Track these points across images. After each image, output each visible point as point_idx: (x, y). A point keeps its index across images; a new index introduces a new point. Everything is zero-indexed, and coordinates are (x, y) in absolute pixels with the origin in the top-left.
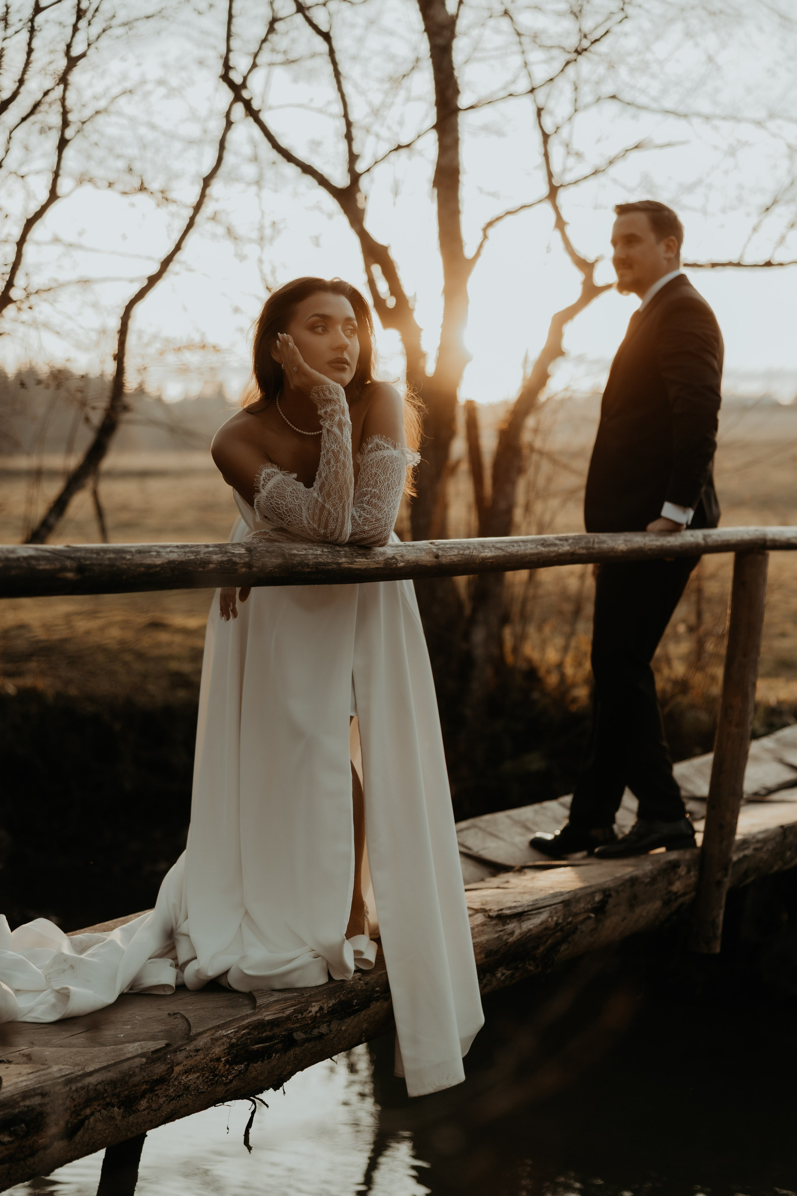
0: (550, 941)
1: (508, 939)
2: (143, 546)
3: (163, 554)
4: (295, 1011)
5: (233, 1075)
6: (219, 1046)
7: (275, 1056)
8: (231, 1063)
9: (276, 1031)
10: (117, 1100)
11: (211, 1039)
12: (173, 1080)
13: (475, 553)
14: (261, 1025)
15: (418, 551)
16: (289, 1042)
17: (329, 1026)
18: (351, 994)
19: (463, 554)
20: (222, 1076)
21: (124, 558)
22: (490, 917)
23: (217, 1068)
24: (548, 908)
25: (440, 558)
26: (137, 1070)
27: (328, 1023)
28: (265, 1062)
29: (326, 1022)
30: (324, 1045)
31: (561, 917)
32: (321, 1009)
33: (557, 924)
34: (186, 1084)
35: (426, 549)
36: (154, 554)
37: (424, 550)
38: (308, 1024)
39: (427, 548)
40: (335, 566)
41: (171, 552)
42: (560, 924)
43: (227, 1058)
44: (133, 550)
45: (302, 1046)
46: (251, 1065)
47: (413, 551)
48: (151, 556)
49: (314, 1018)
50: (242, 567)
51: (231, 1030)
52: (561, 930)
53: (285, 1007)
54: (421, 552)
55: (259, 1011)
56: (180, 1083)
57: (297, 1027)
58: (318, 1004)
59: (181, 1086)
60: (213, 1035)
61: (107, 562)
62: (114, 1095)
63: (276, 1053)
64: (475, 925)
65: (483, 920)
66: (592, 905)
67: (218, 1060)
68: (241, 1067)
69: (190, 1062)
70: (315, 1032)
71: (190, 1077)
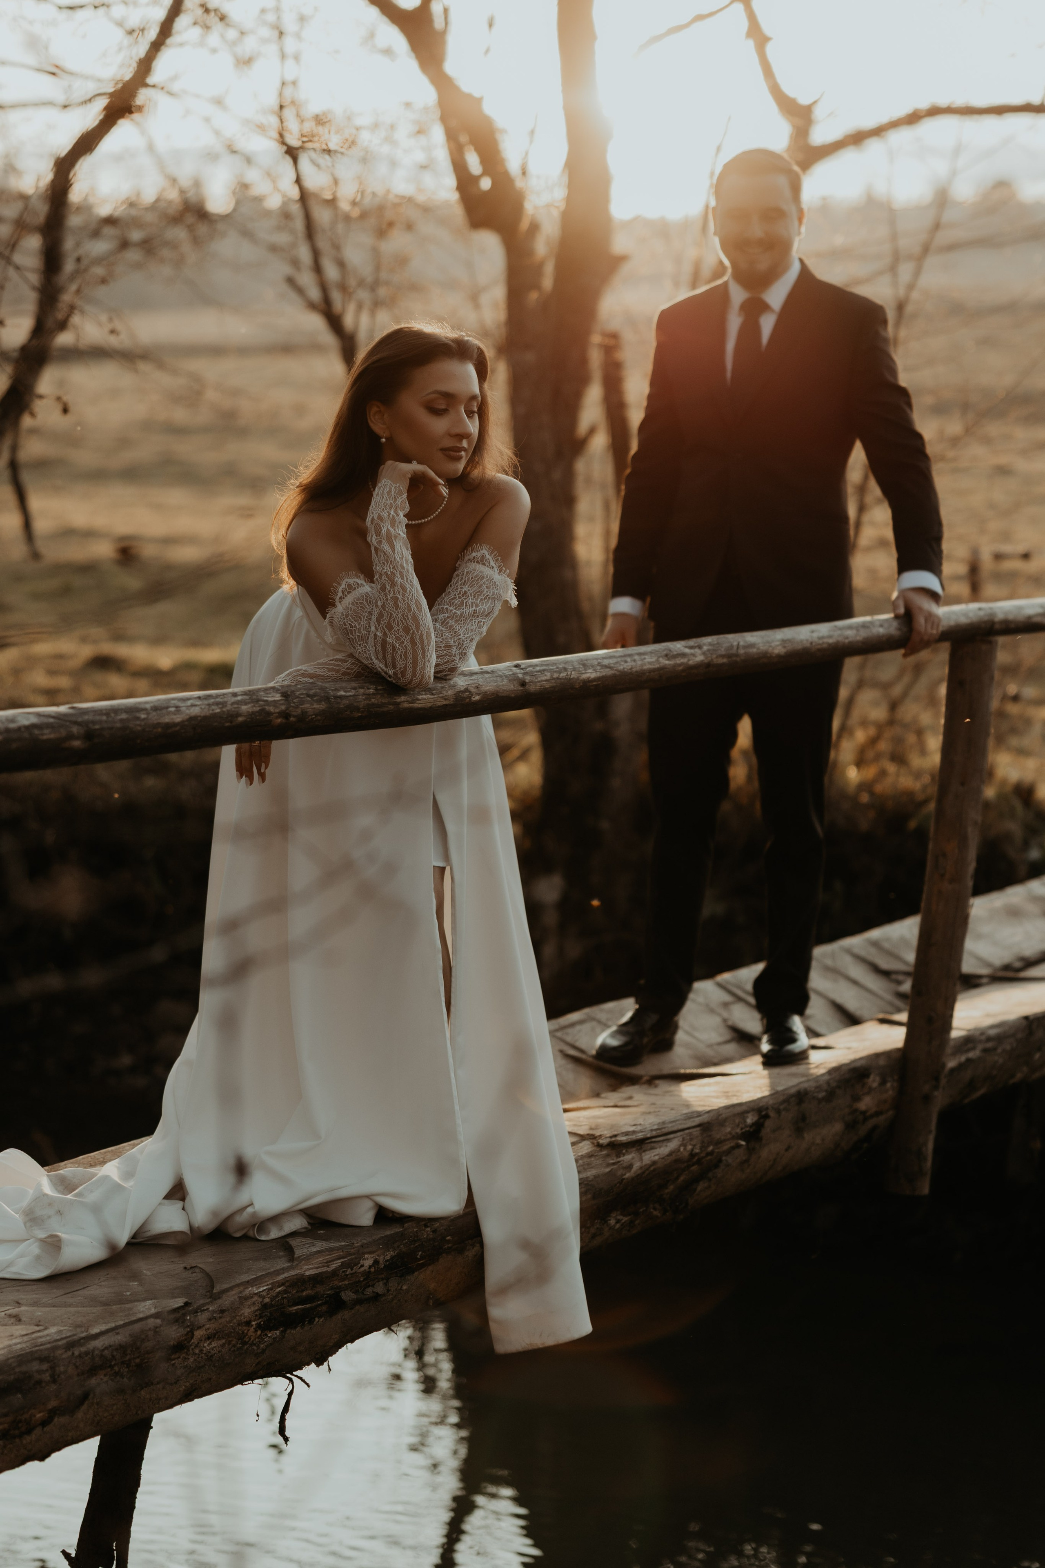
0: (682, 1178)
1: (625, 1175)
2: (159, 700)
3: (183, 709)
4: (343, 1265)
5: (265, 1344)
6: (249, 1307)
7: (318, 1321)
8: (265, 1327)
9: (320, 1289)
10: (126, 1370)
11: (240, 1297)
12: (193, 1347)
13: (574, 675)
14: (300, 1282)
15: (499, 679)
16: (336, 1304)
17: (386, 1284)
18: (414, 1244)
19: (558, 678)
20: (253, 1344)
21: (138, 718)
22: (599, 1145)
23: (247, 1334)
24: (679, 1134)
25: (527, 686)
26: (151, 1333)
27: (385, 1281)
28: (306, 1328)
29: (382, 1279)
30: (379, 1309)
31: (698, 1146)
32: (376, 1262)
33: (692, 1155)
34: (209, 1352)
35: (509, 675)
36: (173, 709)
37: (506, 676)
38: (359, 1282)
39: (511, 673)
40: (391, 707)
41: (193, 705)
42: (697, 1154)
43: (259, 1321)
44: (148, 706)
45: (352, 1309)
46: (288, 1331)
47: (492, 679)
48: (169, 713)
49: (367, 1274)
50: (277, 718)
51: (263, 1286)
52: (699, 1162)
53: (330, 1259)
54: (503, 680)
55: (297, 1264)
56: (201, 1351)
57: (345, 1285)
58: (372, 1256)
59: (203, 1355)
60: (241, 1292)
61: (118, 725)
62: (123, 1363)
63: (320, 1317)
64: (579, 1156)
65: (589, 1150)
66: (742, 1129)
67: (248, 1323)
68: (276, 1334)
69: (212, 1326)
70: (369, 1291)
71: (214, 1344)
